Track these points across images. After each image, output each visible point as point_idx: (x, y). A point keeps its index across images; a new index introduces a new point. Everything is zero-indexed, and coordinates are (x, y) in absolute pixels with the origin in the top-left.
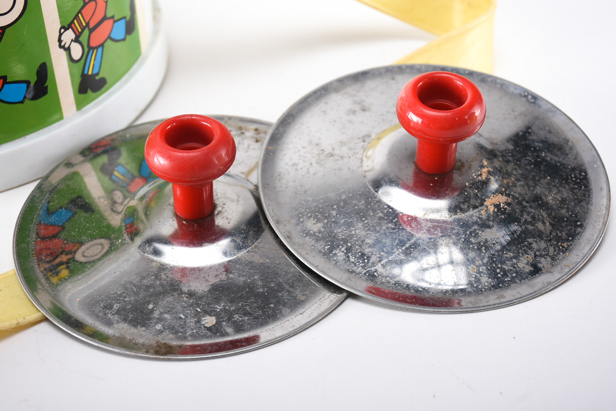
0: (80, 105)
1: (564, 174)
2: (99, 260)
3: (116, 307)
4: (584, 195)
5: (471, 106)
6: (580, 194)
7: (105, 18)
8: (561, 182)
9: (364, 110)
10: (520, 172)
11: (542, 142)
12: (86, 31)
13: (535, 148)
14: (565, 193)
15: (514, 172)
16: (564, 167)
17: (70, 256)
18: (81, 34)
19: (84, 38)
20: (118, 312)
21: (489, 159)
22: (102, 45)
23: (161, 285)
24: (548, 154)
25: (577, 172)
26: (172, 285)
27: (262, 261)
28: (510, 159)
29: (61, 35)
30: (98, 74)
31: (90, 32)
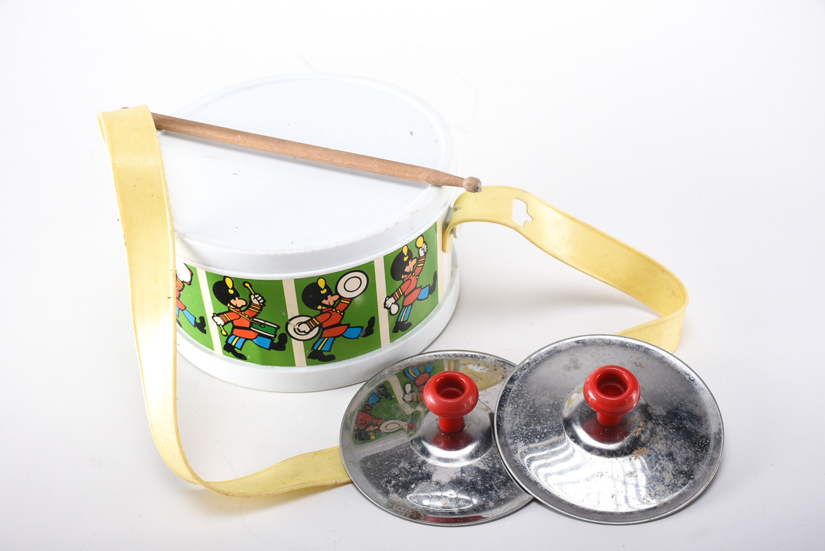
0: (392, 339)
1: (694, 439)
2: (393, 432)
3: (393, 482)
4: (703, 457)
5: (631, 392)
6: (700, 455)
7: (416, 288)
8: (690, 445)
9: (576, 368)
10: (664, 433)
11: (688, 412)
12: (403, 297)
13: (681, 417)
14: (690, 454)
15: (660, 433)
16: (697, 435)
17: (377, 428)
18: (398, 299)
19: (400, 302)
20: (394, 486)
21: (645, 422)
22: (412, 304)
23: (422, 473)
24: (689, 423)
25: (704, 439)
26: (428, 475)
27: (484, 468)
28: (661, 422)
29: (386, 300)
30: (406, 321)
31: (405, 297)
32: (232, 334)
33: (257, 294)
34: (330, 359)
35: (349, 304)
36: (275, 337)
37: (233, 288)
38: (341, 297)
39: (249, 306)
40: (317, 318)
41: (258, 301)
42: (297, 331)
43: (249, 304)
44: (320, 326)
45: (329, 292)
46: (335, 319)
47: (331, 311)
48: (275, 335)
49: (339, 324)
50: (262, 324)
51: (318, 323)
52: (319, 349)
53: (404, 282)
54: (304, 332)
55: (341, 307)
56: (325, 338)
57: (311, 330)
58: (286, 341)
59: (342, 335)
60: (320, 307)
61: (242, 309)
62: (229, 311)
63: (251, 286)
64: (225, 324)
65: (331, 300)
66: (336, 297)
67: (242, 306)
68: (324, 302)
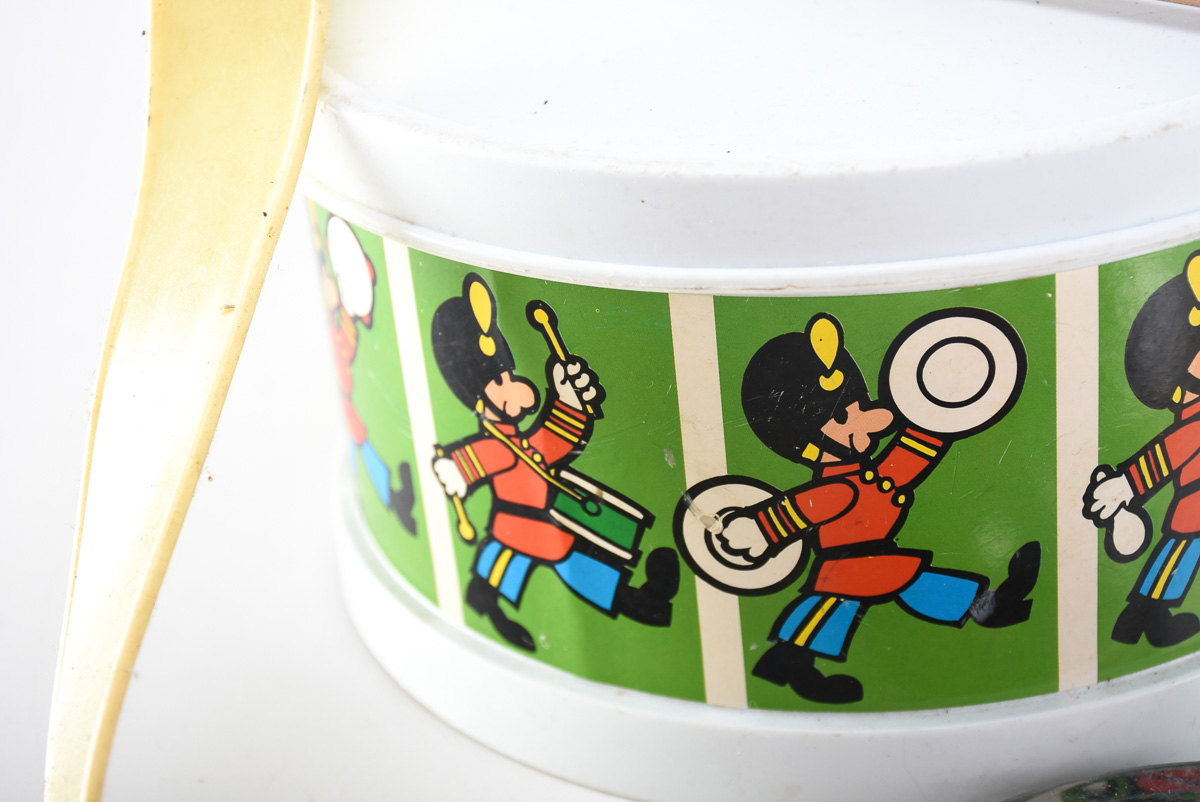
0: (1108, 670)
12: (1170, 486)
29: (1094, 484)
30: (1178, 602)
31: (1181, 493)
32: (490, 538)
33: (572, 360)
34: (841, 693)
35: (933, 463)
36: (634, 562)
37: (493, 332)
38: (901, 424)
39: (546, 415)
40: (799, 497)
41: (579, 393)
42: (717, 544)
43: (547, 404)
44: (810, 538)
45: (854, 389)
46: (872, 517)
47: (855, 479)
48: (636, 554)
49: (884, 546)
50: (591, 497)
51: (802, 525)
52: (801, 641)
53: (1179, 424)
54: (744, 553)
55: (898, 467)
56: (826, 596)
57: (773, 550)
58: (672, 585)
59: (894, 596)
60: (811, 452)
61: (524, 425)
62: (482, 435)
63: (553, 321)
64: (472, 488)
65: (858, 427)
66: (881, 419)
67: (525, 412)
68: (831, 429)
